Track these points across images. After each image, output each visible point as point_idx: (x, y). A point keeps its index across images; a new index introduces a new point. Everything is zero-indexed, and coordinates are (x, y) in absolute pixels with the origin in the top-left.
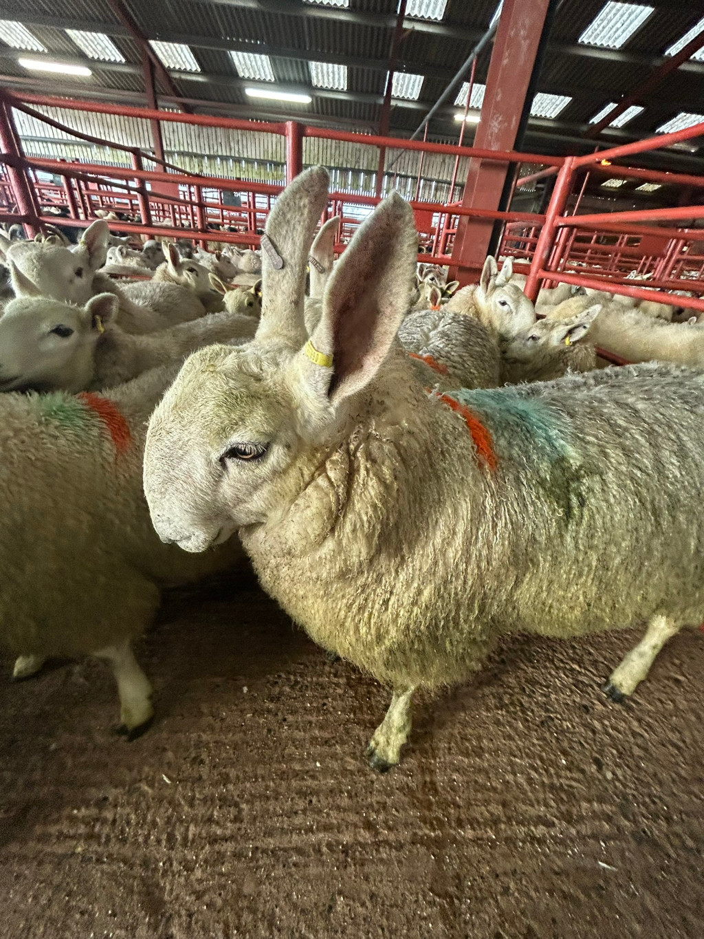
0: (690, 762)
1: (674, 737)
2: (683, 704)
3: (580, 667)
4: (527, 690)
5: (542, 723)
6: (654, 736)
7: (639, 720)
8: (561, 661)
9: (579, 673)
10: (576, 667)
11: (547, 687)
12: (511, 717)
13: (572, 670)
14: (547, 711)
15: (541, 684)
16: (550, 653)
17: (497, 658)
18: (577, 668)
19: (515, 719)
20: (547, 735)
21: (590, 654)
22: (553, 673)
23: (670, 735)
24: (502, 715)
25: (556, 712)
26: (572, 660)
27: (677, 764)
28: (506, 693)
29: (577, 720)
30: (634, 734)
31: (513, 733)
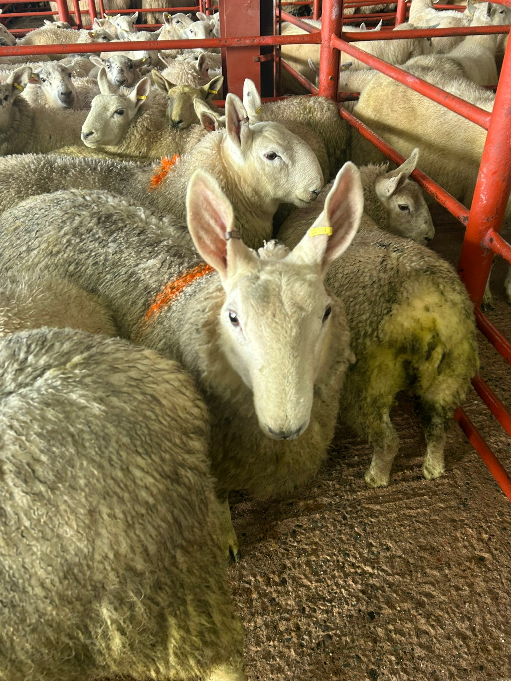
0: (473, 650)
1: (463, 626)
2: (480, 586)
3: (373, 568)
4: (307, 609)
5: (319, 644)
6: (440, 631)
7: (428, 616)
8: (353, 565)
9: (371, 575)
10: (368, 569)
11: (330, 601)
12: (284, 646)
13: (364, 573)
14: (327, 628)
15: (324, 599)
16: (340, 559)
17: (277, 579)
18: (371, 570)
19: (289, 648)
20: (322, 657)
21: (388, 549)
22: (341, 582)
23: (459, 625)
24: (275, 646)
25: (337, 628)
26: (366, 561)
27: (459, 656)
28: (282, 618)
29: (359, 632)
30: (419, 632)
31: (283, 664)
